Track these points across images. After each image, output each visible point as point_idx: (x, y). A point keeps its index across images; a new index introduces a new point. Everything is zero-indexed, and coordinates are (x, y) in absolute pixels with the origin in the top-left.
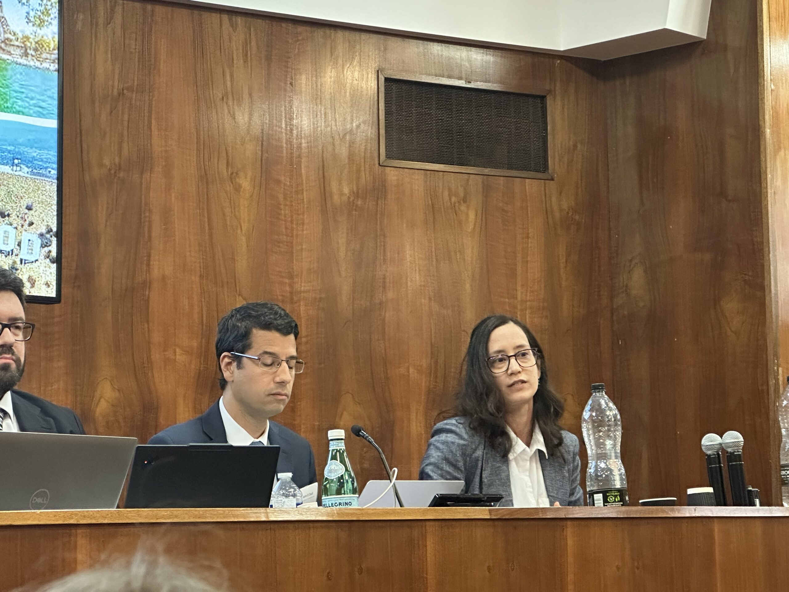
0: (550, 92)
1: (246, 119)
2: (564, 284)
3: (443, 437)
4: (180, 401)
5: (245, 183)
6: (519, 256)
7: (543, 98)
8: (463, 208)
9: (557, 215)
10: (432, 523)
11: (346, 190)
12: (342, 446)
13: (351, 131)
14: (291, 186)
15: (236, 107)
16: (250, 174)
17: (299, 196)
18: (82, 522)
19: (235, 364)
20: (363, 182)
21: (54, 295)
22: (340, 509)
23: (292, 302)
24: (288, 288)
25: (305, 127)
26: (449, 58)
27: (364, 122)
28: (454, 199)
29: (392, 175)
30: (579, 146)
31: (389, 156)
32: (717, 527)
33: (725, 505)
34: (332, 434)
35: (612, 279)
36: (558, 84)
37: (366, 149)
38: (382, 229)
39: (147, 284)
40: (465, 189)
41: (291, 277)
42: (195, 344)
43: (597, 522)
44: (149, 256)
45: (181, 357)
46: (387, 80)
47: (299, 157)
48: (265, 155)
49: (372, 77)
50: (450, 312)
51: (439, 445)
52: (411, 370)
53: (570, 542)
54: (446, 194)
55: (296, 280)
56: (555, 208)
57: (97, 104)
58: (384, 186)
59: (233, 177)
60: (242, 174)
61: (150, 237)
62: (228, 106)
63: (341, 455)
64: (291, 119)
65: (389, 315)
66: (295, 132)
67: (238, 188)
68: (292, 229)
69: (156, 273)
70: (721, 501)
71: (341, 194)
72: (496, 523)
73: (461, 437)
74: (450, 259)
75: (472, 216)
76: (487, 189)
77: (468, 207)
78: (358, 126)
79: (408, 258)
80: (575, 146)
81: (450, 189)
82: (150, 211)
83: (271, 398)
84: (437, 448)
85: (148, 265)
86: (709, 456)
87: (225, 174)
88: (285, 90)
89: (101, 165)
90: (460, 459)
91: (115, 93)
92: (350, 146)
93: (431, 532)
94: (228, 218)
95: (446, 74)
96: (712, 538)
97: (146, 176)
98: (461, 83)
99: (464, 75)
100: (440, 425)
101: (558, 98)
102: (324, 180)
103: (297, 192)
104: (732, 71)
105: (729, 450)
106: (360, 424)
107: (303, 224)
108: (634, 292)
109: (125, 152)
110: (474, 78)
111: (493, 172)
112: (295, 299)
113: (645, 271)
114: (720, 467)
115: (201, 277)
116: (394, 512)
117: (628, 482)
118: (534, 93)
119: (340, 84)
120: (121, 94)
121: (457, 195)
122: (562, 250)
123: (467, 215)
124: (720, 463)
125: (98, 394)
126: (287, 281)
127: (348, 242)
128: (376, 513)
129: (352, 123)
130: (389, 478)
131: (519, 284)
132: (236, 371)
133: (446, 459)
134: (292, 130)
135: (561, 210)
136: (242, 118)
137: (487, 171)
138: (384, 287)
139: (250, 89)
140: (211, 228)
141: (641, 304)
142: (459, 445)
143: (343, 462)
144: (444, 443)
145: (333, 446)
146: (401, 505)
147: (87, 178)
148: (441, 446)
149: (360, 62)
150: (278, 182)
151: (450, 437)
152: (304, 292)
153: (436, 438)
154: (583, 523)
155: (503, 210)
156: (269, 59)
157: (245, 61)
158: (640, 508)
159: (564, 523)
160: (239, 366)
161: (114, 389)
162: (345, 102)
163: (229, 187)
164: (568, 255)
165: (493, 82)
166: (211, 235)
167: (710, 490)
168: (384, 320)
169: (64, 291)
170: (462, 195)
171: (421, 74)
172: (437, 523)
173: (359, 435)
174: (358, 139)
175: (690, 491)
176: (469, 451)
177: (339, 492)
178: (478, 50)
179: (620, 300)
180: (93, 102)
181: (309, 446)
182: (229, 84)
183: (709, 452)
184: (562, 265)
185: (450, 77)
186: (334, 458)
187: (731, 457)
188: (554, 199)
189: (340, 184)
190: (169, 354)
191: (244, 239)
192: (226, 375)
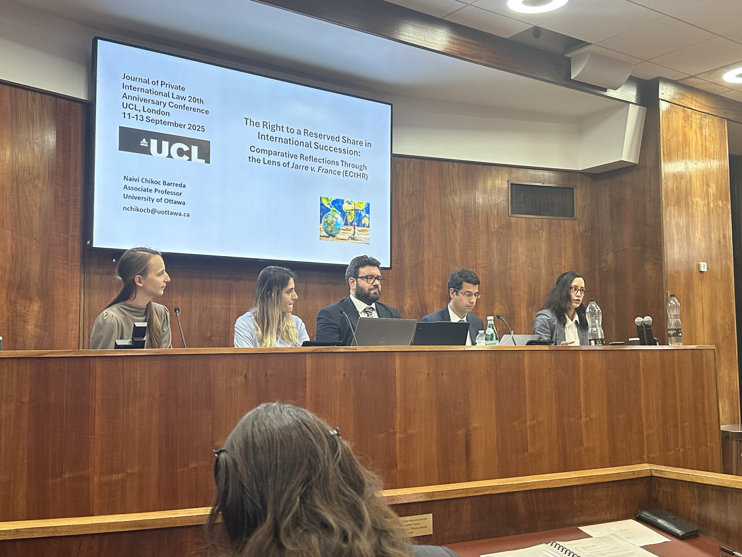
0: (575, 186)
1: (459, 199)
2: (581, 259)
3: (541, 317)
4: (435, 304)
5: (458, 225)
6: (563, 249)
7: (572, 189)
8: (541, 232)
9: (578, 234)
10: (527, 351)
11: (496, 226)
12: (493, 323)
13: (498, 204)
14: (475, 225)
15: (455, 197)
16: (460, 221)
17: (479, 229)
18: (397, 350)
19: (455, 293)
20: (502, 223)
21: (389, 266)
22: (492, 346)
23: (476, 268)
24: (475, 263)
25: (481, 203)
26: (535, 175)
27: (503, 200)
28: (537, 228)
29: (513, 220)
30: (587, 206)
31: (512, 213)
32: (641, 353)
33: (645, 345)
34: (489, 318)
35: (600, 257)
36: (578, 183)
37: (503, 212)
38: (510, 240)
39: (422, 262)
40: (542, 224)
41: (476, 259)
42: (440, 284)
43: (591, 352)
44: (423, 252)
45: (435, 288)
46: (511, 184)
47: (478, 214)
48: (466, 214)
49: (506, 183)
50: (536, 270)
51: (539, 320)
52: (521, 292)
53: (581, 359)
54: (534, 227)
55: (477, 259)
56: (577, 231)
57: (404, 197)
58: (511, 224)
59: (453, 222)
60: (457, 221)
61: (424, 245)
62: (452, 196)
63: (492, 326)
64: (475, 200)
65: (513, 272)
66: (477, 205)
67: (456, 227)
68: (476, 241)
69: (426, 258)
70: (642, 343)
71: (495, 227)
72: (552, 351)
73: (548, 317)
74: (536, 251)
75: (544, 234)
76: (550, 224)
77: (543, 231)
78: (501, 202)
79: (520, 251)
80: (585, 207)
81: (536, 225)
82: (424, 236)
83: (467, 307)
84: (539, 321)
85: (423, 255)
86: (638, 326)
87: (451, 221)
88: (473, 190)
89: (406, 219)
90: (548, 325)
91: (411, 193)
92: (497, 210)
93: (526, 354)
94: (452, 237)
95: (534, 181)
96: (639, 359)
97: (422, 223)
98: (540, 184)
99: (541, 181)
100: (539, 312)
101: (579, 189)
102: (488, 222)
103: (478, 228)
104: (649, 176)
105: (646, 324)
106: (499, 314)
107: (480, 239)
108: (609, 262)
109: (414, 215)
110: (545, 182)
111: (553, 217)
112: (477, 266)
113: (613, 254)
114: (643, 330)
115: (442, 259)
116: (512, 347)
117: (604, 336)
118: (569, 186)
119: (493, 186)
120: (413, 193)
121: (538, 227)
122: (580, 246)
123: (542, 234)
124: (642, 329)
125: (405, 302)
126: (474, 260)
127: (497, 245)
128: (505, 347)
129: (498, 201)
130: (510, 334)
131: (563, 259)
132: (456, 296)
133: (543, 325)
134: (475, 204)
135: (580, 231)
136: (457, 200)
137: (550, 217)
138: (511, 262)
139: (460, 189)
140: (446, 241)
141: (612, 267)
142: (547, 320)
143: (493, 328)
144: (541, 319)
145: (489, 322)
146: (515, 345)
147: (401, 223)
148: (541, 320)
149: (501, 178)
150: (471, 223)
151: (544, 317)
152: (481, 264)
153: (538, 317)
154: (587, 352)
155: (557, 232)
156: (467, 178)
157: (458, 179)
158: (609, 346)
159: (579, 352)
160: (457, 294)
161: (411, 300)
162: (496, 193)
163: (452, 226)
164: (582, 248)
165: (553, 184)
166: (446, 244)
167: (638, 339)
168: (510, 274)
169: (393, 265)
170: (540, 226)
171: (524, 181)
172: (528, 351)
173: (499, 318)
174: (500, 207)
175: (630, 340)
176: (551, 322)
177: (491, 339)
178: (547, 171)
179: (603, 265)
180: (403, 196)
181: (483, 322)
182: (452, 188)
183: (638, 325)
184: (580, 252)
185: (536, 182)
186: (490, 327)
187: (647, 326)
188: (577, 227)
189: (494, 224)
190: (431, 288)
191: (458, 245)
192: (452, 296)
